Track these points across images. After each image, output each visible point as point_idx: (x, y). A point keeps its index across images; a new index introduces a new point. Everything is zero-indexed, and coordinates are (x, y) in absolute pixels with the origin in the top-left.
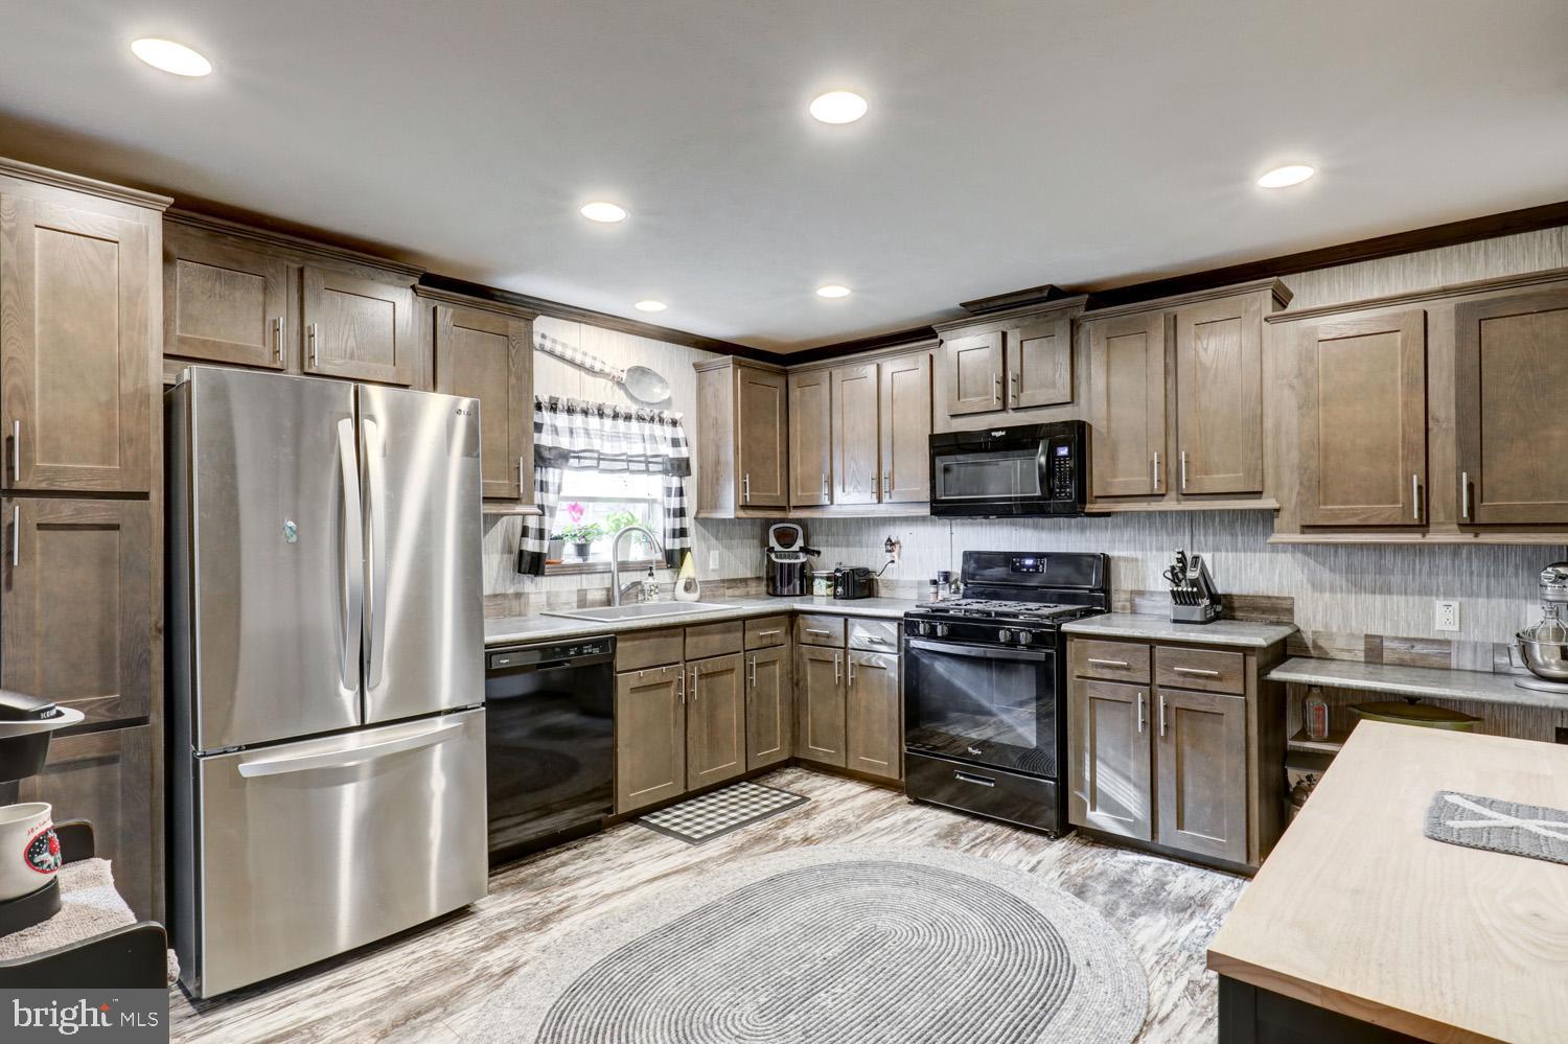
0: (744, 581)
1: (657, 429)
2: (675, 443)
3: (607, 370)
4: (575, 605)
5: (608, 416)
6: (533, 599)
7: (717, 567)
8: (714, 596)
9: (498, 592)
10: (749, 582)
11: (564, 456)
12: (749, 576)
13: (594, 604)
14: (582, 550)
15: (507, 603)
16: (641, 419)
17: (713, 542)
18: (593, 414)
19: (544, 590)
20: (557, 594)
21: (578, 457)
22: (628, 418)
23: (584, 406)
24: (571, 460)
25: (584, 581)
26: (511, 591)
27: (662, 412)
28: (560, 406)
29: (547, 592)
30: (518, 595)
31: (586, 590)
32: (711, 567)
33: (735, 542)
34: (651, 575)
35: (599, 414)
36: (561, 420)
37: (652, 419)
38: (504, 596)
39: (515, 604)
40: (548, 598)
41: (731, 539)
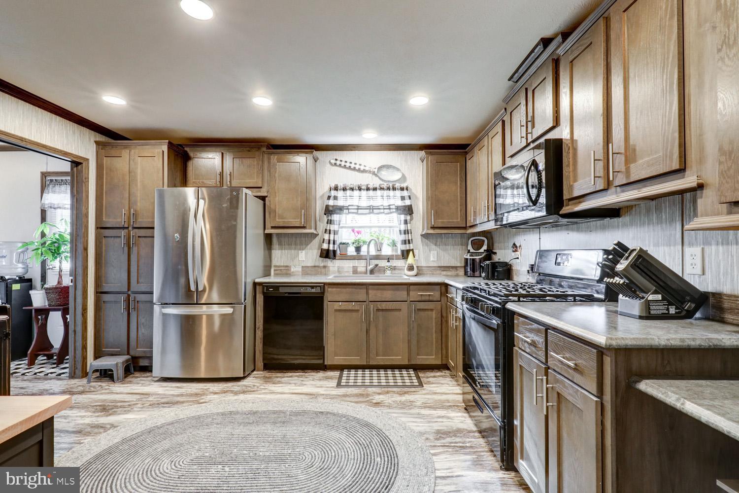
0: (456, 268)
1: (391, 193)
2: (403, 198)
3: (367, 169)
4: (352, 273)
5: (364, 190)
6: (331, 269)
7: (436, 260)
8: (433, 274)
9: (316, 265)
10: (458, 268)
11: (340, 209)
12: (459, 265)
13: (361, 273)
14: (358, 249)
15: (319, 270)
16: (382, 189)
17: (434, 247)
18: (356, 190)
19: (337, 266)
20: (343, 268)
21: (348, 209)
22: (375, 189)
23: (352, 186)
24: (345, 211)
25: (356, 263)
26: (322, 265)
27: (395, 185)
28: (339, 188)
29: (338, 267)
30: (325, 267)
31: (357, 267)
32: (432, 259)
33: (449, 247)
34: (389, 261)
35: (359, 189)
36: (340, 194)
37: (389, 189)
38: (318, 267)
39: (323, 270)
40: (338, 269)
41: (446, 245)
